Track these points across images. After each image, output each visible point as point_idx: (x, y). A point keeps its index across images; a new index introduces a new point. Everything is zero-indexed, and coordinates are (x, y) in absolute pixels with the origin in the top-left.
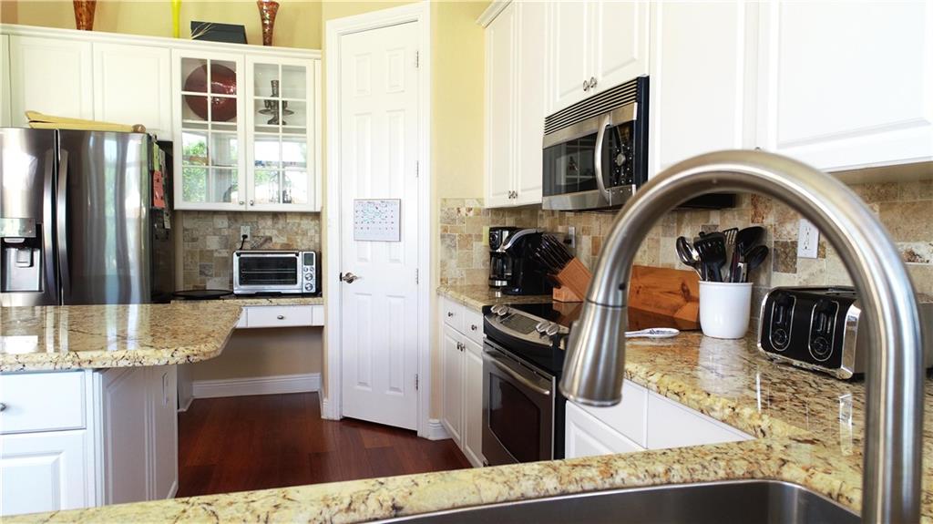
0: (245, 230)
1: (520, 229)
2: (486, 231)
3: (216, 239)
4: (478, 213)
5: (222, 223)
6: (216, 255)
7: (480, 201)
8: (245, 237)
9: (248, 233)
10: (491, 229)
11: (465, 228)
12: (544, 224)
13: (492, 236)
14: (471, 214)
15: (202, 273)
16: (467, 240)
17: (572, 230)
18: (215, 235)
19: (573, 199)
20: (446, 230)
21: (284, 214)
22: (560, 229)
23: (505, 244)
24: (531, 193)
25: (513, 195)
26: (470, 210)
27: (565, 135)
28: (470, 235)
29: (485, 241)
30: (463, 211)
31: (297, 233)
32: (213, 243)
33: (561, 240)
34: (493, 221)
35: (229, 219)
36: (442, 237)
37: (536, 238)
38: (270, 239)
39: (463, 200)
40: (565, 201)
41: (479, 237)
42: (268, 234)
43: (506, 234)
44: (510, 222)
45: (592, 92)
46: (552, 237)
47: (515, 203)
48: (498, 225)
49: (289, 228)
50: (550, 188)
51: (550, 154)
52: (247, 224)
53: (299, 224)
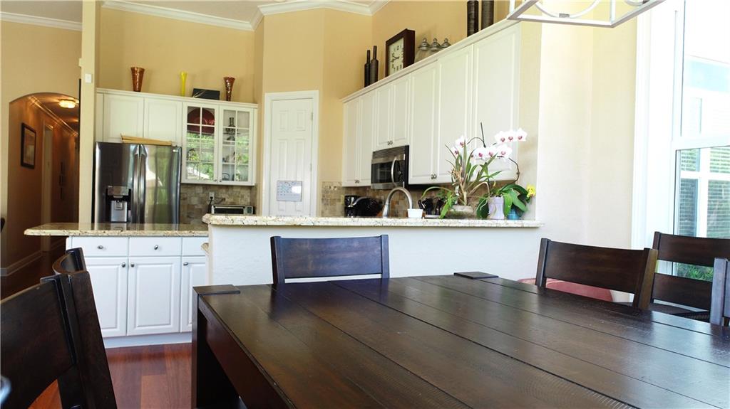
0: (212, 194)
1: (359, 197)
2: (343, 197)
3: (196, 199)
4: (339, 188)
5: (200, 190)
6: (196, 207)
7: (340, 183)
8: (212, 198)
9: (213, 196)
10: (346, 196)
11: (333, 196)
12: (370, 195)
13: (346, 199)
14: (336, 189)
15: (188, 217)
16: (333, 201)
17: (383, 197)
18: (196, 196)
19: (384, 186)
20: (324, 196)
21: (232, 186)
22: (377, 197)
23: (353, 203)
24: (366, 182)
25: (357, 182)
26: (335, 187)
27: (381, 160)
28: (335, 199)
29: (342, 202)
30: (332, 188)
31: (238, 197)
32: (195, 201)
33: (378, 201)
34: (346, 193)
35: (203, 188)
36: (323, 199)
37: (367, 200)
38: (225, 199)
39: (332, 183)
40: (380, 186)
41: (339, 200)
42: (223, 197)
43: (353, 199)
44: (354, 193)
45: (391, 147)
46: (374, 200)
47: (358, 185)
48: (348, 195)
49: (234, 193)
50: (374, 180)
51: (374, 167)
52: (212, 191)
53: (240, 193)
